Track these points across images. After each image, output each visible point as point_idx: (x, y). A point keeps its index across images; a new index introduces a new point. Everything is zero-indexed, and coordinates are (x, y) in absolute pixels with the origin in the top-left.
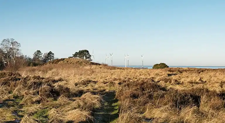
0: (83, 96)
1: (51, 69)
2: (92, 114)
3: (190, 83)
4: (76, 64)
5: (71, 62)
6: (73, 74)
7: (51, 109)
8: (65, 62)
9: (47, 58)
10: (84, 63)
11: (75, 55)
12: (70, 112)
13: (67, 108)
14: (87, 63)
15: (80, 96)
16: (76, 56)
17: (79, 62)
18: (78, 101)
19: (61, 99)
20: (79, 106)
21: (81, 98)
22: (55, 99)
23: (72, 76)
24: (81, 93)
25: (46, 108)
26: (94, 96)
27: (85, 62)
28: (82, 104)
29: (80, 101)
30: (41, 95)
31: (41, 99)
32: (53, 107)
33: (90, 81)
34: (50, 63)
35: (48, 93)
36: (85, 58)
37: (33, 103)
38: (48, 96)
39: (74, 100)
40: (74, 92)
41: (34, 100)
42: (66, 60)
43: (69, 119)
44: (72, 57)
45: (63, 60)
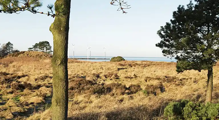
0: (40, 89)
1: (11, 62)
2: (44, 99)
3: (125, 78)
4: (36, 57)
5: (31, 55)
6: (34, 69)
7: (21, 97)
8: (26, 55)
9: (6, 48)
10: (44, 57)
11: (36, 46)
12: (32, 98)
13: (30, 96)
14: (46, 56)
15: (38, 89)
16: (37, 48)
17: (39, 55)
18: (37, 92)
19: (26, 91)
20: (37, 95)
21: (39, 90)
22: (22, 91)
23: (32, 71)
24: (39, 86)
25: (18, 96)
26: (48, 89)
27: (45, 55)
28: (39, 93)
29: (38, 92)
30: (12, 89)
31: (13, 91)
32: (22, 96)
33: (47, 77)
34: (10, 56)
35: (17, 87)
36: (45, 49)
37: (8, 93)
38: (17, 89)
39: (34, 92)
40: (34, 86)
41: (8, 91)
42: (26, 53)
43: (31, 102)
44: (32, 48)
45: (23, 53)
